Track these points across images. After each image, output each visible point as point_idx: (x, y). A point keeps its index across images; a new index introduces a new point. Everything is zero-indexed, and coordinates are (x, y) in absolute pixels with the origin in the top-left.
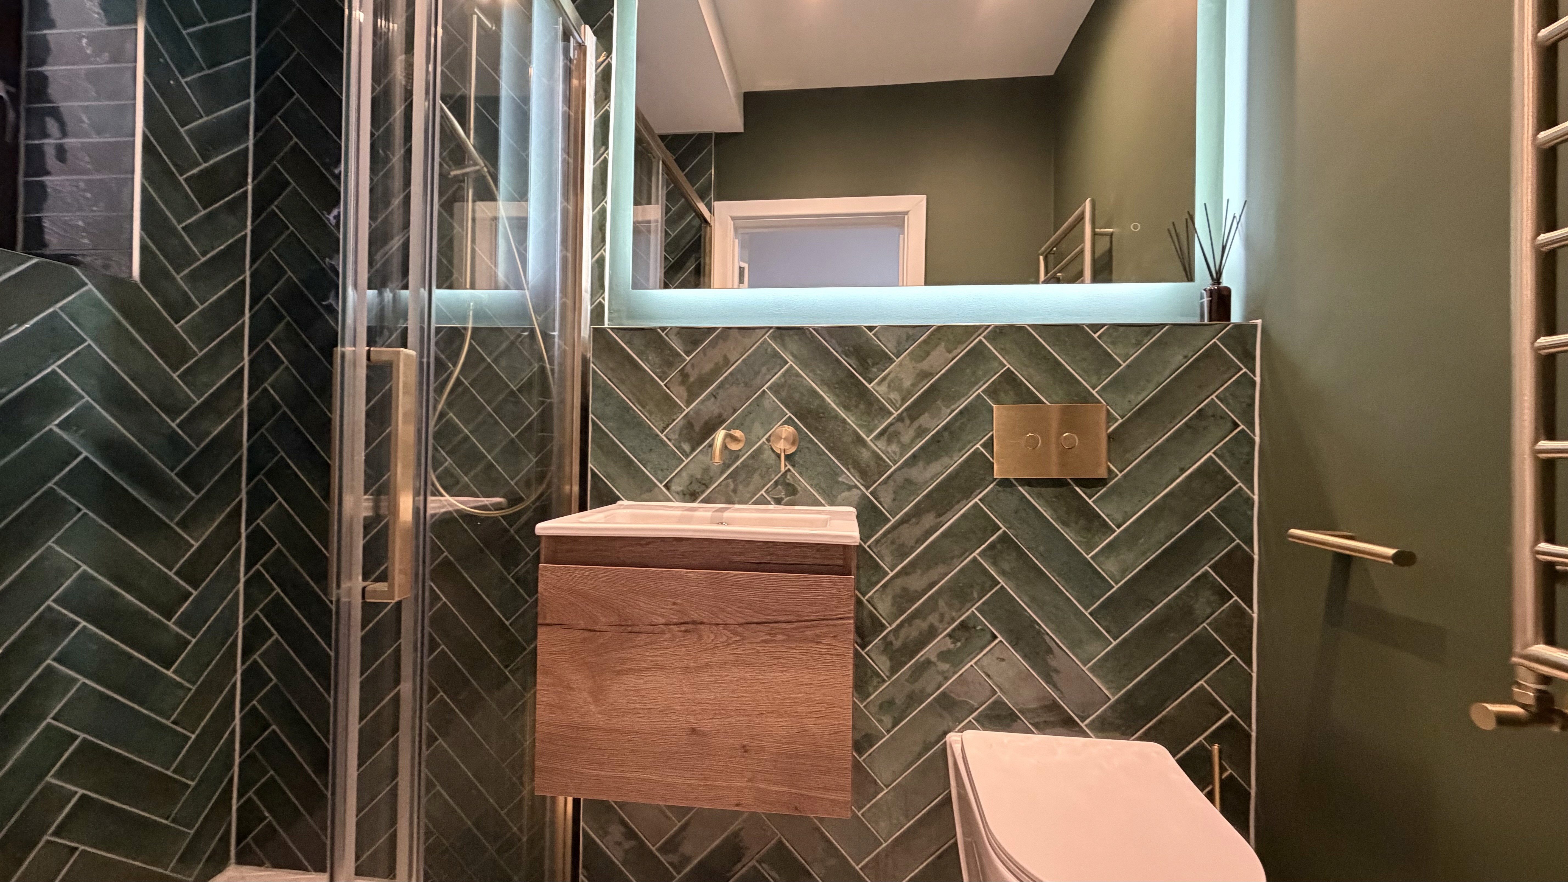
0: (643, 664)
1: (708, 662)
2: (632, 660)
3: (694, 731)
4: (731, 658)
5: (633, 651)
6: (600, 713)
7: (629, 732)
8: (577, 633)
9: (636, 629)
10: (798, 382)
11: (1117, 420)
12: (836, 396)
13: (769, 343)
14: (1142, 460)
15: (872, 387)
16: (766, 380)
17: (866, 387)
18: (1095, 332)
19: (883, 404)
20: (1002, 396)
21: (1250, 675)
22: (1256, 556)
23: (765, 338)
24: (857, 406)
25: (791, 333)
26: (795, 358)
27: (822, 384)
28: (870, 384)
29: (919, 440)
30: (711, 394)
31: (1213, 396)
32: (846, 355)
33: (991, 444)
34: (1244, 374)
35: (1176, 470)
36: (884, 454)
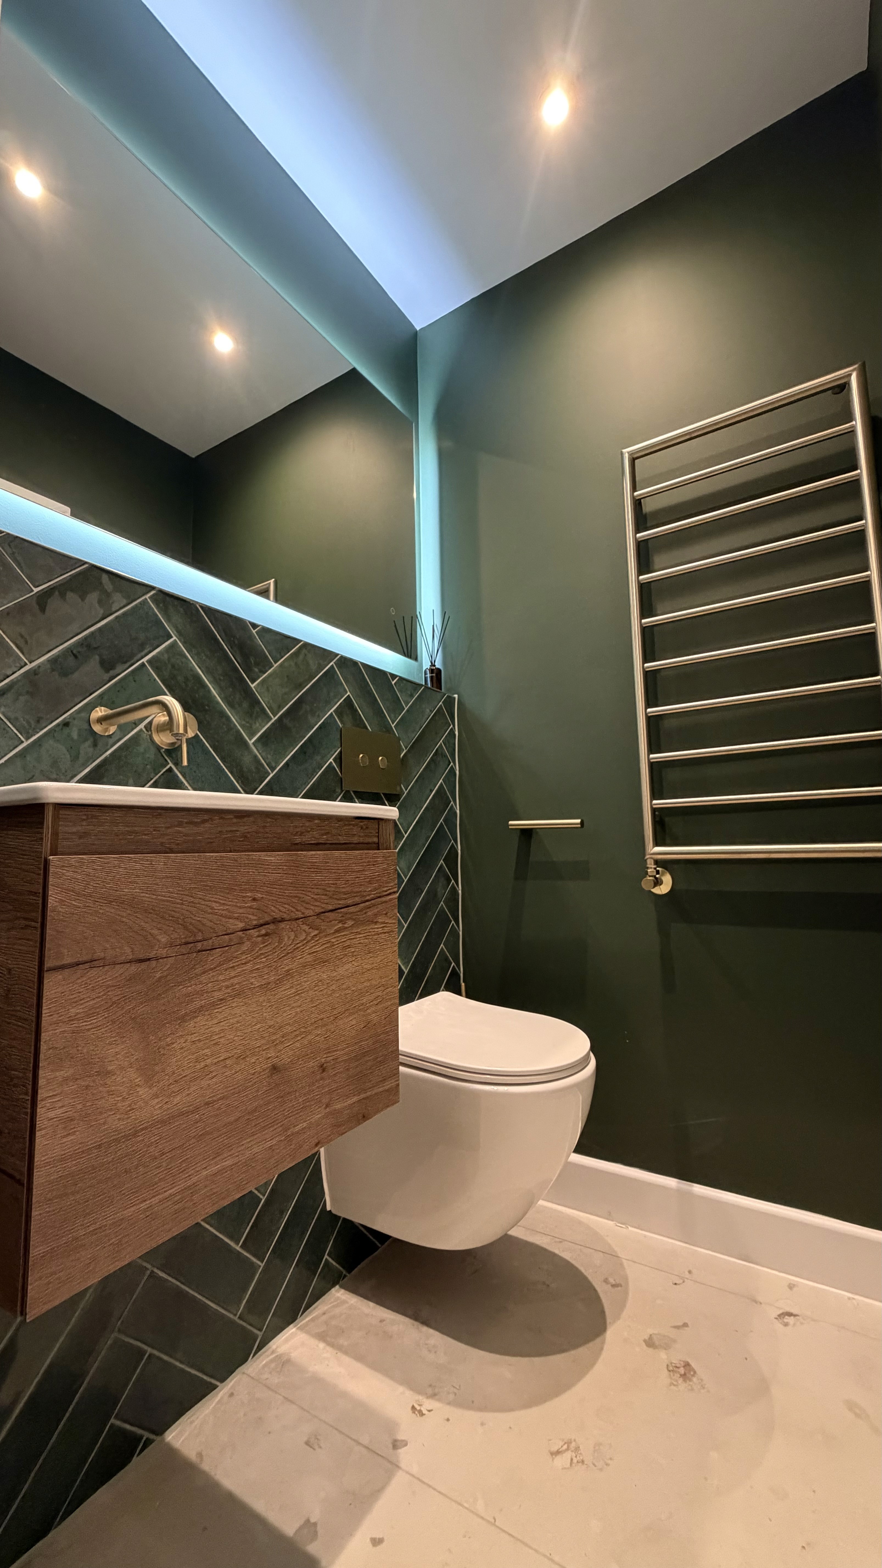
0: (218, 995)
1: (288, 971)
2: (200, 993)
3: (275, 1069)
4: (310, 958)
5: (203, 978)
6: (156, 1096)
7: (197, 1109)
8: (119, 970)
9: (208, 944)
10: (182, 663)
11: (404, 750)
12: (221, 690)
13: (150, 606)
14: (415, 782)
15: (254, 687)
16: (146, 651)
17: (250, 686)
18: (393, 680)
19: (263, 707)
20: (345, 718)
21: (459, 934)
22: (459, 852)
23: (146, 599)
24: (240, 705)
25: (176, 602)
26: (180, 634)
27: (208, 671)
28: (253, 683)
29: (291, 748)
30: (70, 651)
31: (441, 741)
32: (231, 648)
33: (339, 759)
34: (452, 728)
35: (428, 791)
36: (263, 759)
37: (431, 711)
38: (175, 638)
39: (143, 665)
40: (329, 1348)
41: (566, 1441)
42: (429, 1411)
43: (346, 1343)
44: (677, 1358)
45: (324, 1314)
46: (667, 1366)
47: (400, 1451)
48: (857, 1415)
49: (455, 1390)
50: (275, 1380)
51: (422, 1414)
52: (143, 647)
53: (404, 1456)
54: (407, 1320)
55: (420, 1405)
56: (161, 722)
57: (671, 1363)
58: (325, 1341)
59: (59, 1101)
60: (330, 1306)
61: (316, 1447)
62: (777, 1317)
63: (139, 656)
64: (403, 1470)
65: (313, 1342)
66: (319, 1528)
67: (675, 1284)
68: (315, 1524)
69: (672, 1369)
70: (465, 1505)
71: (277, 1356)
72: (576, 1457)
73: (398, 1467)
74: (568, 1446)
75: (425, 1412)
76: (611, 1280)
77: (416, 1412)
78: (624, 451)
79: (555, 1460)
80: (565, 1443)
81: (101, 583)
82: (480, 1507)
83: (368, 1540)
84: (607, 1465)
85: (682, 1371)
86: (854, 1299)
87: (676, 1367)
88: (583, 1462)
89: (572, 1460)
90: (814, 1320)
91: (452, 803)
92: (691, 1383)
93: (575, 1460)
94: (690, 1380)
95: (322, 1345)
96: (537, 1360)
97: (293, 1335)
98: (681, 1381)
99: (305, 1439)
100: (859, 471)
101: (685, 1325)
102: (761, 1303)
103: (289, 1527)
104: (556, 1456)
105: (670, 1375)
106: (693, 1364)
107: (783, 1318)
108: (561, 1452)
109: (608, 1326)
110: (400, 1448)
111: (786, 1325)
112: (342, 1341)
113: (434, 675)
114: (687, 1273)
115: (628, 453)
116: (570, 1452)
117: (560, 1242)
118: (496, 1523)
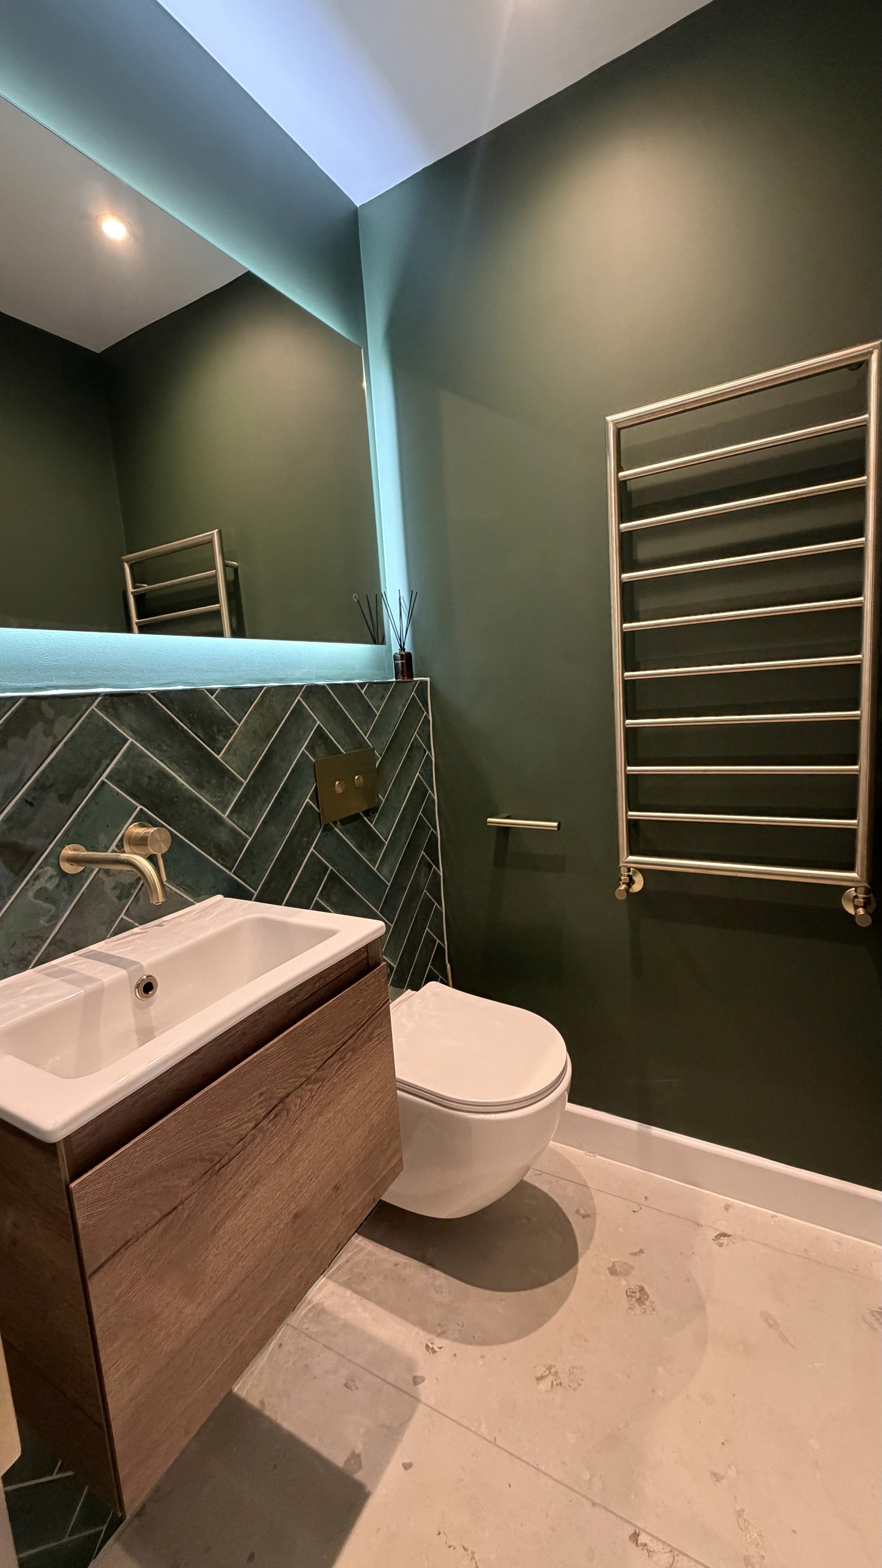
0: (240, 1194)
1: (298, 1133)
2: (226, 1202)
3: (296, 1216)
4: (316, 1109)
5: (225, 1189)
6: (199, 1306)
7: (235, 1290)
8: (151, 1233)
9: (225, 1160)
10: (143, 763)
11: (379, 758)
12: (187, 775)
13: (99, 716)
14: (392, 786)
15: (221, 758)
16: (103, 767)
17: (216, 758)
18: (362, 690)
19: (233, 774)
20: (317, 751)
21: (442, 912)
22: (439, 836)
23: (93, 710)
24: (209, 782)
25: (125, 700)
26: (135, 733)
27: (171, 760)
28: (218, 754)
29: (267, 805)
30: (25, 801)
31: (416, 733)
32: (192, 724)
33: (315, 797)
34: (426, 715)
35: (405, 789)
36: (240, 828)
37: (403, 706)
38: (131, 740)
39: (103, 783)
40: (355, 1296)
41: (547, 1367)
42: (440, 1348)
43: (368, 1289)
44: (633, 1282)
45: (348, 1261)
46: (627, 1291)
47: (419, 1386)
48: (770, 1326)
49: (459, 1328)
50: (314, 1329)
51: (434, 1352)
52: (98, 765)
53: (425, 1391)
54: (415, 1262)
55: (432, 1343)
56: (133, 835)
57: (629, 1289)
58: (350, 1288)
59: (120, 1363)
60: (352, 1253)
61: (353, 1388)
62: (714, 1238)
63: (97, 774)
64: (423, 1403)
65: (341, 1290)
66: (362, 1458)
67: (634, 1212)
68: (359, 1455)
69: (630, 1294)
70: (473, 1429)
71: (313, 1305)
72: (556, 1380)
73: (418, 1400)
74: (550, 1371)
75: (436, 1349)
76: (582, 1211)
77: (430, 1350)
78: (609, 418)
79: (540, 1384)
80: (547, 1369)
81: (42, 713)
82: (484, 1430)
83: (401, 1465)
84: (580, 1385)
85: (638, 1295)
86: (776, 1216)
87: (633, 1292)
88: (561, 1384)
89: (552, 1383)
90: (744, 1239)
91: (430, 791)
92: (644, 1307)
93: (555, 1383)
94: (644, 1304)
95: (349, 1293)
96: (523, 1294)
97: (324, 1285)
98: (637, 1305)
99: (344, 1381)
100: (865, 478)
101: (641, 1251)
102: (702, 1226)
103: (339, 1460)
104: (540, 1380)
105: (628, 1300)
106: (646, 1288)
107: (719, 1239)
108: (544, 1376)
109: (580, 1256)
110: (419, 1384)
111: (721, 1245)
112: (364, 1288)
113: (404, 661)
114: (644, 1199)
115: (612, 421)
116: (550, 1376)
117: (540, 1174)
118: (497, 1443)
